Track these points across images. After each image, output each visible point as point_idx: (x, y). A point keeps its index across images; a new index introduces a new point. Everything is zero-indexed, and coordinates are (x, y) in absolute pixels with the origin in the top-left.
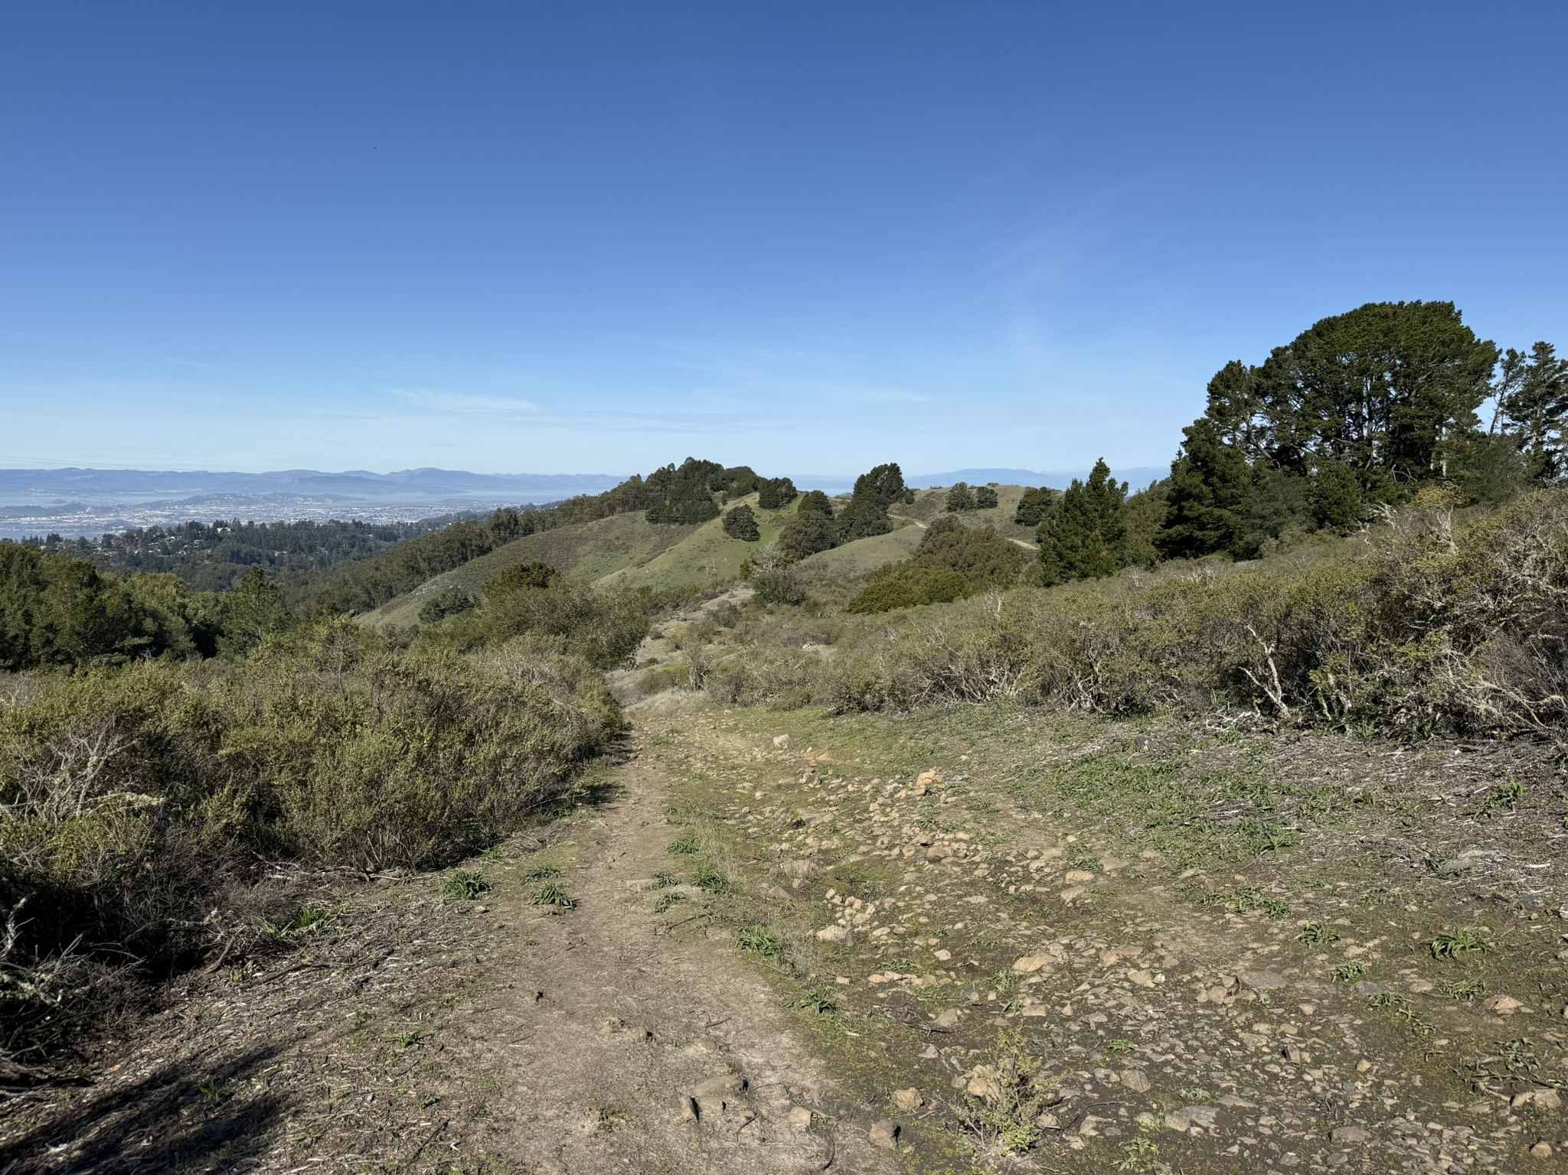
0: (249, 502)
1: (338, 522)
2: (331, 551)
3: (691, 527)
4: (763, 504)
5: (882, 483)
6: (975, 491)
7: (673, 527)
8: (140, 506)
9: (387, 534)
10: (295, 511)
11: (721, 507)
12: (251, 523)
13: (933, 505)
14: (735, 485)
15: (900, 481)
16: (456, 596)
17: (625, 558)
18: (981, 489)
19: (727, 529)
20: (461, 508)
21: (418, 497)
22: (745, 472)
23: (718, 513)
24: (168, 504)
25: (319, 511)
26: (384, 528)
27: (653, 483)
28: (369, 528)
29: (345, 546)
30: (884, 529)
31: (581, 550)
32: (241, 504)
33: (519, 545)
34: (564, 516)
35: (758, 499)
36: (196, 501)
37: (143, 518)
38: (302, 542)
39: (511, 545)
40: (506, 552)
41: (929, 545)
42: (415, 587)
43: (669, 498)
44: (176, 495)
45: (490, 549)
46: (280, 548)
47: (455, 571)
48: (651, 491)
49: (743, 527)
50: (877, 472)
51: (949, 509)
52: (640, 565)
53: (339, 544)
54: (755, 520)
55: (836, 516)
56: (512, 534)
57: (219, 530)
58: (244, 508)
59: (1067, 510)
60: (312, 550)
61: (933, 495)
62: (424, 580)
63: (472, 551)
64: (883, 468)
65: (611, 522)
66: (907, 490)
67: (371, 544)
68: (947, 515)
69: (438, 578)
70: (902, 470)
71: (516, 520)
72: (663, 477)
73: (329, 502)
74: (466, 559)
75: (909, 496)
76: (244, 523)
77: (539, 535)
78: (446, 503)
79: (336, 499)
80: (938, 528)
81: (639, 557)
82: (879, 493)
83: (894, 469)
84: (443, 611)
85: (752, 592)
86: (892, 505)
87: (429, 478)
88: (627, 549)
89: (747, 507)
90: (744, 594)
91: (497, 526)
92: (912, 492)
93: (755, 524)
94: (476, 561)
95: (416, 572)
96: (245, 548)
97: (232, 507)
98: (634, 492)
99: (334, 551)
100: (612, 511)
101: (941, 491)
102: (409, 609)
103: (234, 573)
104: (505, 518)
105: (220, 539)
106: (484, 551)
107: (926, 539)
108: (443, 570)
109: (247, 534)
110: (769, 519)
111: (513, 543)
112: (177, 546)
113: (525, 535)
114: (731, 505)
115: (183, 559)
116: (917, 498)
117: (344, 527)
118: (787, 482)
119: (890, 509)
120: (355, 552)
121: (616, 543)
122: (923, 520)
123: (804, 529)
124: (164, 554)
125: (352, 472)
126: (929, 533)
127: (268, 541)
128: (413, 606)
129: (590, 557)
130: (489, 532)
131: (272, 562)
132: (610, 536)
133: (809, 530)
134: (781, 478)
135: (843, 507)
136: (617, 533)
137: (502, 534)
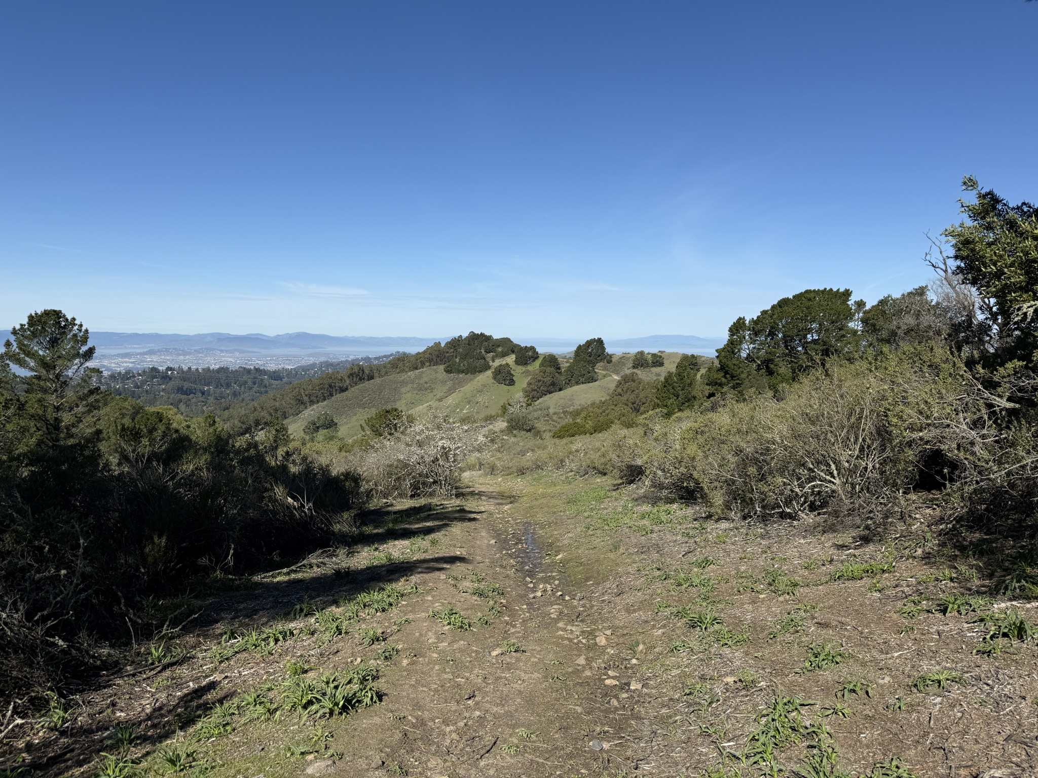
0: (185, 353)
1: (244, 368)
2: (240, 387)
3: (472, 376)
4: (517, 362)
5: (592, 350)
6: (650, 356)
7: (461, 376)
8: (115, 355)
9: (276, 376)
10: (215, 360)
11: (491, 363)
12: (190, 368)
13: (624, 364)
14: (500, 349)
15: (603, 349)
16: (326, 418)
17: (431, 395)
18: (654, 355)
19: (495, 378)
20: (323, 359)
21: (293, 351)
22: (506, 341)
23: (489, 367)
24: (133, 355)
25: (230, 359)
26: (275, 372)
27: (448, 348)
28: (265, 372)
29: (250, 383)
30: (593, 380)
31: (403, 390)
32: (180, 355)
33: (365, 387)
34: (393, 368)
35: (514, 359)
36: (151, 352)
37: (118, 364)
38: (222, 381)
39: (360, 386)
40: (357, 391)
41: (619, 390)
42: (300, 412)
43: (458, 358)
44: (138, 349)
45: (347, 389)
46: (208, 385)
47: (325, 403)
48: (447, 352)
49: (505, 377)
50: (589, 343)
51: (634, 367)
52: (440, 400)
53: (246, 382)
54: (512, 372)
55: (563, 370)
56: (360, 379)
57: (170, 372)
58: (182, 357)
59: (665, 386)
60: (228, 385)
61: (623, 358)
62: (306, 408)
63: (336, 390)
64: (593, 341)
65: (422, 372)
66: (608, 355)
67: (266, 382)
68: (632, 371)
69: (315, 406)
70: (604, 342)
71: (363, 370)
72: (455, 343)
73: (237, 354)
74: (332, 395)
75: (609, 359)
76: (185, 368)
77: (377, 380)
78: (312, 355)
79: (241, 352)
80: (626, 379)
81: (439, 395)
82: (590, 356)
83: (600, 342)
84: (318, 428)
85: (505, 424)
86: (598, 364)
87: (302, 338)
88: (432, 390)
89: (507, 364)
90: (502, 424)
91: (351, 375)
92: (611, 356)
93: (512, 375)
94: (338, 397)
95: (301, 403)
96: (186, 385)
97: (174, 357)
98: (437, 353)
99: (243, 387)
100: (423, 364)
101: (629, 355)
102: (297, 426)
103: (180, 401)
104: (356, 370)
105: (170, 379)
106: (343, 390)
107: (617, 386)
108: (318, 402)
109: (188, 375)
110: (521, 371)
111: (361, 385)
112: (144, 382)
113: (368, 380)
114: (497, 363)
115: (147, 391)
116: (614, 360)
117: (249, 371)
118: (532, 349)
119: (597, 366)
120: (256, 388)
121: (425, 385)
122: (617, 374)
123: (542, 379)
124: (135, 388)
125: (251, 334)
126: (619, 383)
127: (201, 380)
128: (299, 424)
129: (409, 395)
130: (346, 378)
131: (203, 393)
132: (422, 381)
133: (545, 380)
134: (529, 346)
135: (568, 365)
136: (426, 379)
137: (355, 379)
